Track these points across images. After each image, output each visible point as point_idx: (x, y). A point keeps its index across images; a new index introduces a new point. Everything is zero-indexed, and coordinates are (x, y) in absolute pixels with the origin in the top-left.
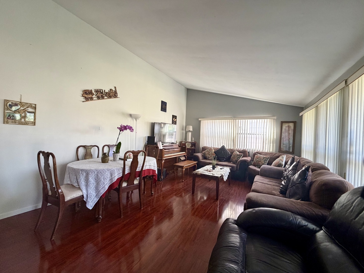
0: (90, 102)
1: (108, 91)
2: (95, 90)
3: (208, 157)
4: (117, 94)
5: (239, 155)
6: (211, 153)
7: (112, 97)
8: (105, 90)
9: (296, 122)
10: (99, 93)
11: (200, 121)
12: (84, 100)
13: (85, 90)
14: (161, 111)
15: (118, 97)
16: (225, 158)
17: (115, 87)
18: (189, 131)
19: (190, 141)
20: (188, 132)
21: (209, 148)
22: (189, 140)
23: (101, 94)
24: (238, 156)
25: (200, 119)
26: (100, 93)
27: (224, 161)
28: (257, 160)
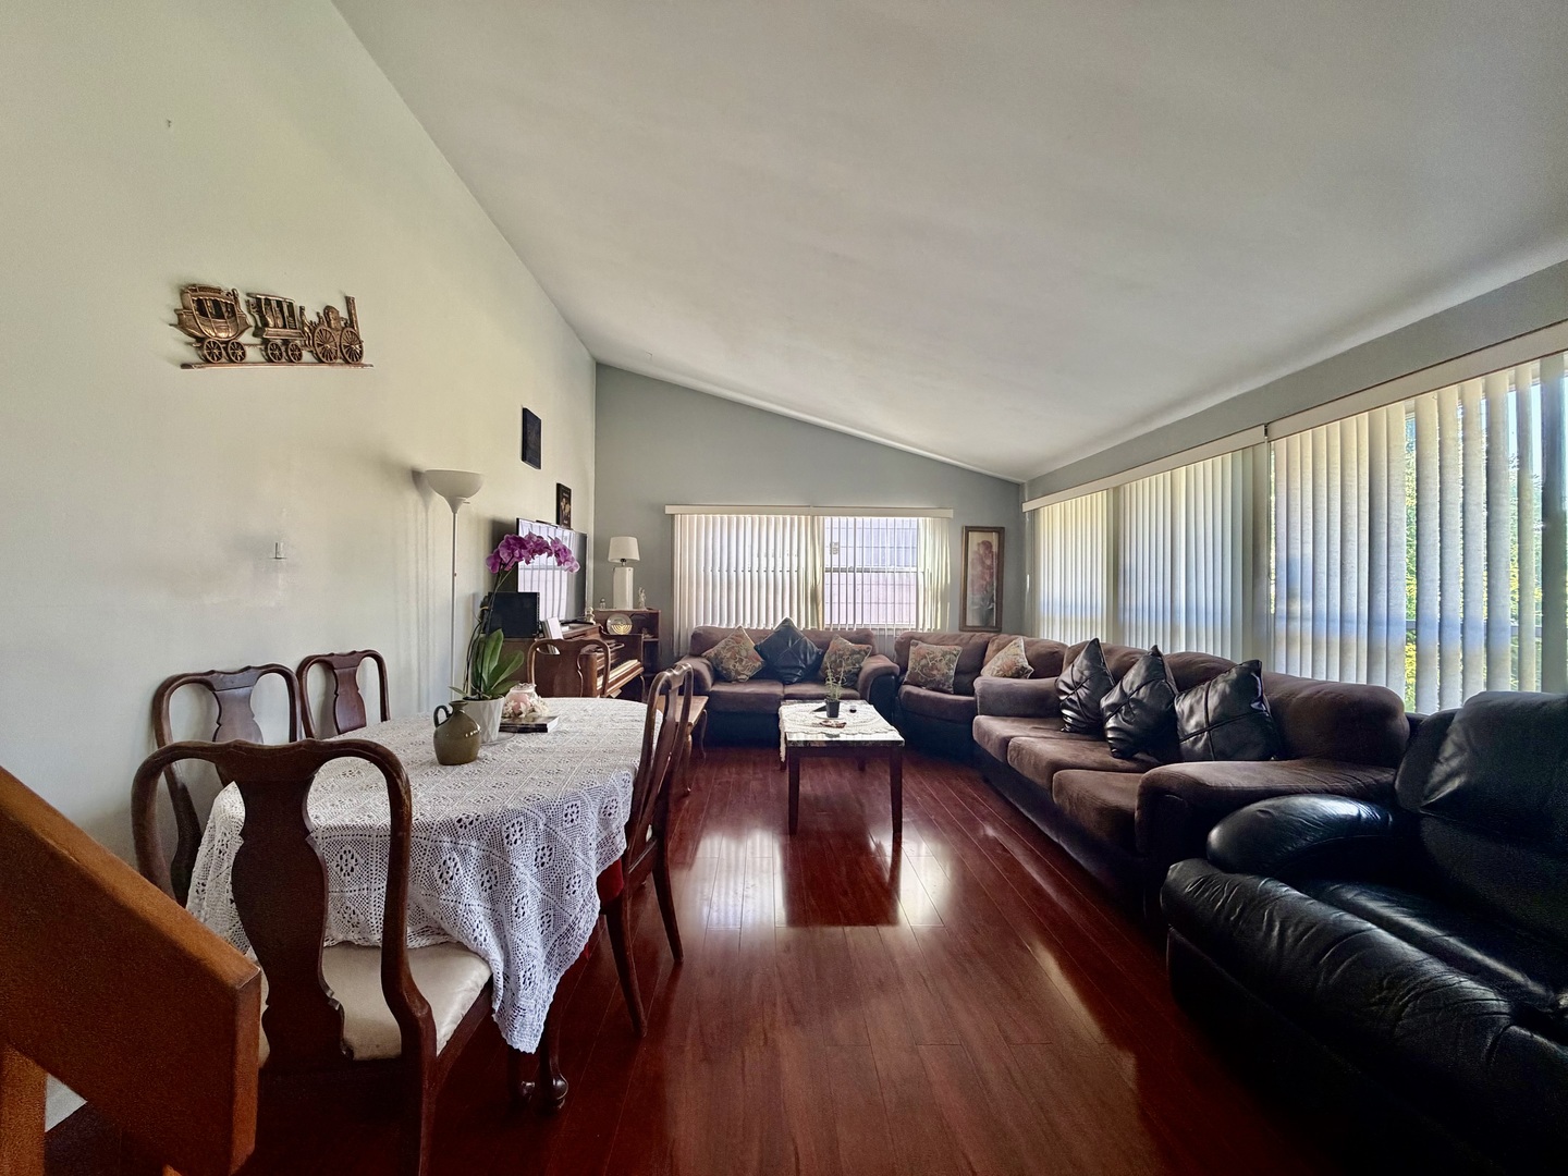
0: (223, 375)
1: (316, 320)
2: (248, 295)
3: (733, 674)
4: (360, 342)
5: (859, 653)
6: (744, 653)
7: (335, 358)
8: (302, 309)
9: (1003, 528)
10: (275, 319)
11: (673, 515)
12: (190, 355)
13: (204, 288)
14: (524, 459)
15: (363, 366)
16: (801, 668)
17: (349, 302)
18: (623, 560)
19: (629, 607)
20: (616, 565)
21: (725, 633)
22: (624, 601)
23: (284, 327)
24: (856, 656)
25: (669, 510)
26: (280, 322)
27: (801, 681)
28: (923, 662)
